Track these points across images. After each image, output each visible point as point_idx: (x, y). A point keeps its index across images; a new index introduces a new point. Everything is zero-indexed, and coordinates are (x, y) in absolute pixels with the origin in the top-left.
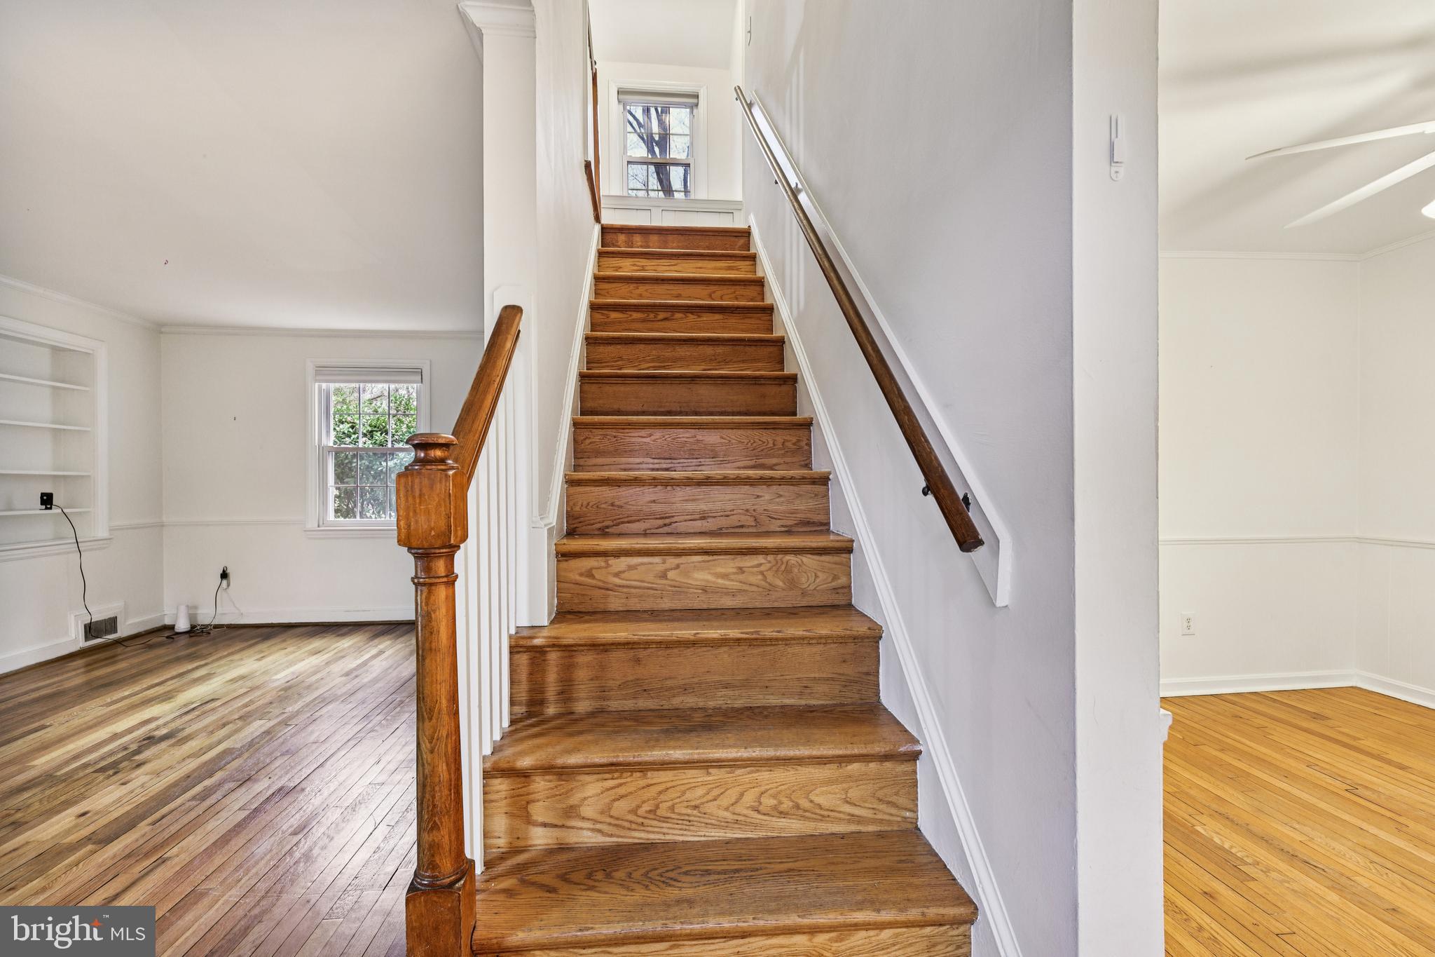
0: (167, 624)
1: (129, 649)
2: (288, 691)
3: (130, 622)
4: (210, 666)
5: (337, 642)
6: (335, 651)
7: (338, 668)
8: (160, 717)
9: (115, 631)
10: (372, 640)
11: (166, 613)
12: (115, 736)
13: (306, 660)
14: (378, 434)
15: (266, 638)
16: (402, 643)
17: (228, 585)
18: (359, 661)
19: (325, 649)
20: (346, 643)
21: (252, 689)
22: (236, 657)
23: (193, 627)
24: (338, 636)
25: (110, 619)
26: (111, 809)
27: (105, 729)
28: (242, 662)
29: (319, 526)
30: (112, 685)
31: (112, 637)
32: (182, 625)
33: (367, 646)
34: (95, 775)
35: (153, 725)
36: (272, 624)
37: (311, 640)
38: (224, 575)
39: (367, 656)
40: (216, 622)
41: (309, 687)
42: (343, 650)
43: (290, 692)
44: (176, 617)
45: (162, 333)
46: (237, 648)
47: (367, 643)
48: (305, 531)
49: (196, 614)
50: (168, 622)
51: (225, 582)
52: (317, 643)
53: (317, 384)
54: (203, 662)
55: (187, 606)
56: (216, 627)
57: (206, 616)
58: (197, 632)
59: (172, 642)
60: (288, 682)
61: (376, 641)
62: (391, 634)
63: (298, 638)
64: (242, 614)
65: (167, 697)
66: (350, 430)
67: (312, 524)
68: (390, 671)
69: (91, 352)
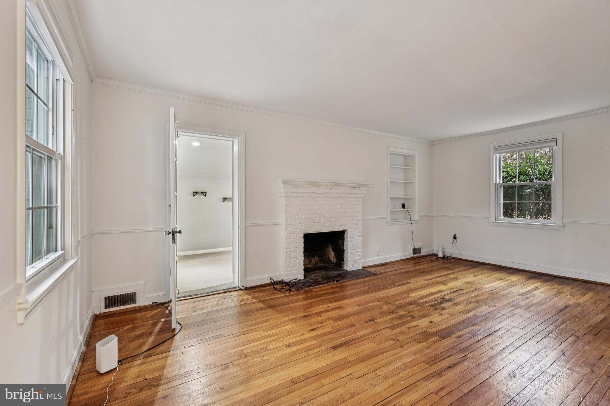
0: (435, 253)
1: (425, 260)
2: (493, 296)
3: (424, 250)
4: (455, 274)
5: (509, 277)
6: (510, 281)
7: (514, 290)
8: (444, 291)
9: (420, 253)
10: (529, 280)
11: (434, 249)
12: (432, 294)
13: (496, 282)
14: (522, 176)
15: (474, 267)
16: (548, 285)
17: (456, 242)
18: (526, 290)
19: (503, 279)
20: (514, 278)
21: (476, 290)
22: (464, 272)
23: (444, 256)
24: (508, 273)
25: (419, 248)
26: (440, 324)
27: (428, 290)
28: (468, 276)
29: (495, 221)
30: (424, 273)
31: (420, 254)
32: (440, 255)
33: (527, 282)
34: (430, 307)
35: (443, 293)
36: (474, 261)
37: (495, 272)
38: (455, 238)
39: (529, 288)
40: (452, 256)
41: (503, 296)
42: (514, 281)
43: (494, 296)
44: (438, 251)
45: (433, 144)
46: (463, 269)
47: (527, 281)
48: (489, 222)
49: (444, 251)
50: (435, 252)
51: (455, 240)
52: (498, 275)
53: (495, 155)
54: (452, 272)
55: (442, 248)
56: (452, 258)
57: (448, 253)
58: (445, 258)
59: (438, 261)
60: (492, 291)
61: (532, 281)
62: (539, 279)
63: (488, 270)
64: (462, 254)
65: (444, 283)
66: (507, 175)
67: (492, 219)
68: (548, 300)
69: (414, 155)
